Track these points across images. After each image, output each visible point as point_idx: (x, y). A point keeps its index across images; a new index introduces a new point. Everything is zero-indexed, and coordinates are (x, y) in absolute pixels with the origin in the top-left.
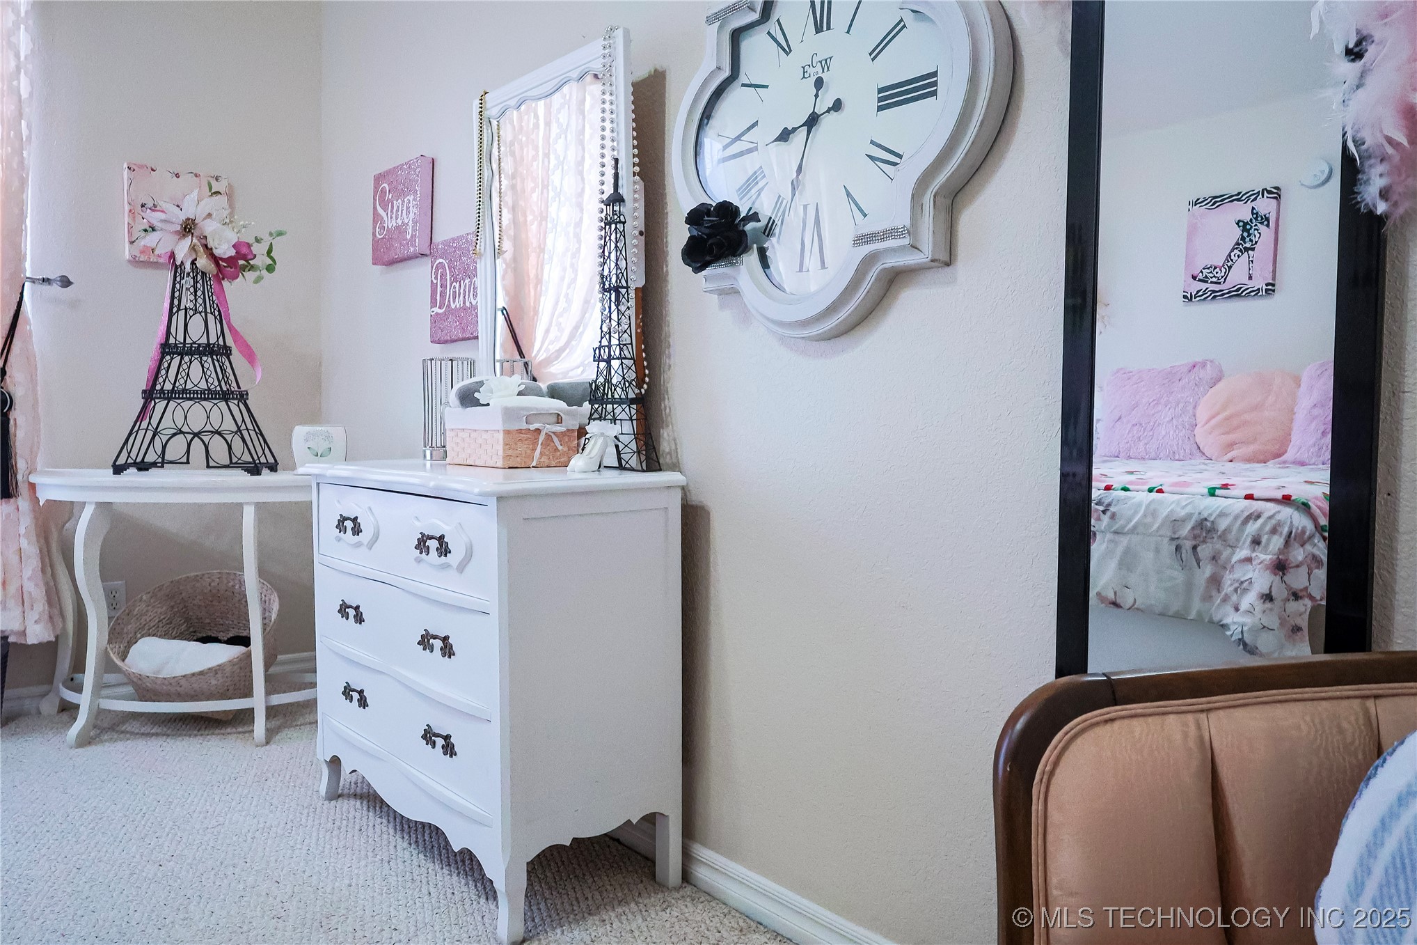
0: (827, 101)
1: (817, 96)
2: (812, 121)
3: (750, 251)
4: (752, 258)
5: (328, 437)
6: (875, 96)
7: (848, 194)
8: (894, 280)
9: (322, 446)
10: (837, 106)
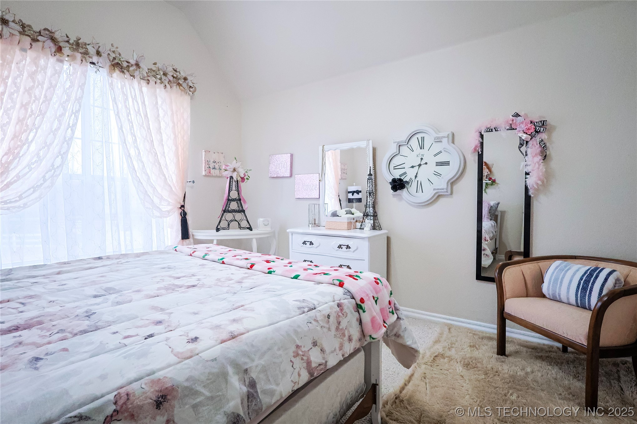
0: (423, 162)
1: (421, 161)
2: (420, 165)
3: (405, 188)
4: (405, 189)
5: (268, 221)
6: (435, 163)
7: (429, 180)
8: (439, 196)
9: (266, 223)
10: (426, 163)
